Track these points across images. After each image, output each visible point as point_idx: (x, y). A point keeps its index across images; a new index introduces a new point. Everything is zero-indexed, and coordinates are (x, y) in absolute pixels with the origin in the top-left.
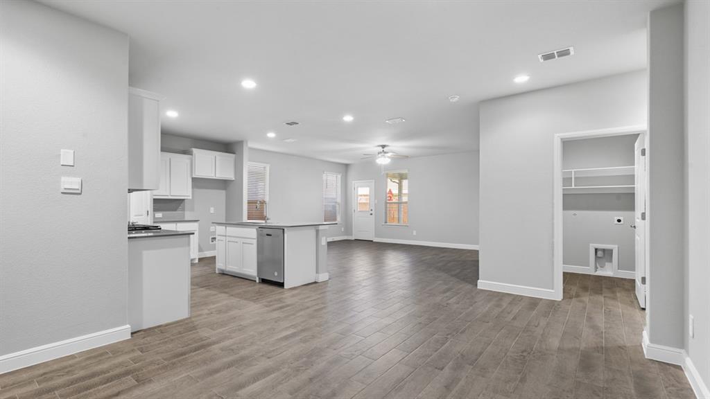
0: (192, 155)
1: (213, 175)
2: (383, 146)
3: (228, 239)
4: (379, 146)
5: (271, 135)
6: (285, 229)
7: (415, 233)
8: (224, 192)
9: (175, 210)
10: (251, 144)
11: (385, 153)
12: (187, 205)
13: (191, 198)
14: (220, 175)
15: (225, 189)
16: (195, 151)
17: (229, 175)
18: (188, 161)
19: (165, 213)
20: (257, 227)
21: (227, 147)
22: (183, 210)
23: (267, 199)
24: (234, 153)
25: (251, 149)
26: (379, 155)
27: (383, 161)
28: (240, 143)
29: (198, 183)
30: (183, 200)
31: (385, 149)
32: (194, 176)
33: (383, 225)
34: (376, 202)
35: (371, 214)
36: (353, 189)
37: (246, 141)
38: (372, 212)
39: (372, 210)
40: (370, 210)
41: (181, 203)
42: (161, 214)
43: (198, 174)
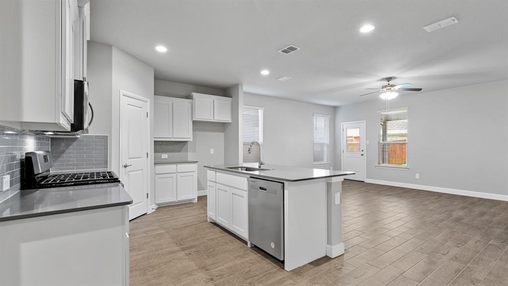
0: (192, 99)
1: (212, 119)
2: (389, 79)
3: (219, 186)
4: (383, 79)
5: (265, 72)
6: (286, 183)
7: (417, 176)
8: (222, 134)
9: (179, 151)
10: (246, 88)
11: (392, 86)
12: (189, 146)
13: (191, 140)
14: (218, 118)
15: (224, 131)
16: (195, 95)
17: (227, 118)
18: (189, 105)
19: (170, 154)
20: (249, 176)
21: (225, 91)
22: (187, 151)
23: (261, 141)
24: (231, 97)
25: (246, 93)
26: (385, 89)
27: (389, 96)
28: (236, 86)
29: (198, 125)
30: (187, 142)
31: (391, 82)
32: (194, 119)
33: (376, 166)
34: (368, 143)
35: (362, 155)
36: (342, 130)
37: (242, 84)
38: (363, 153)
39: (363, 151)
40: (361, 151)
41: (184, 145)
42: (167, 155)
43: (199, 117)
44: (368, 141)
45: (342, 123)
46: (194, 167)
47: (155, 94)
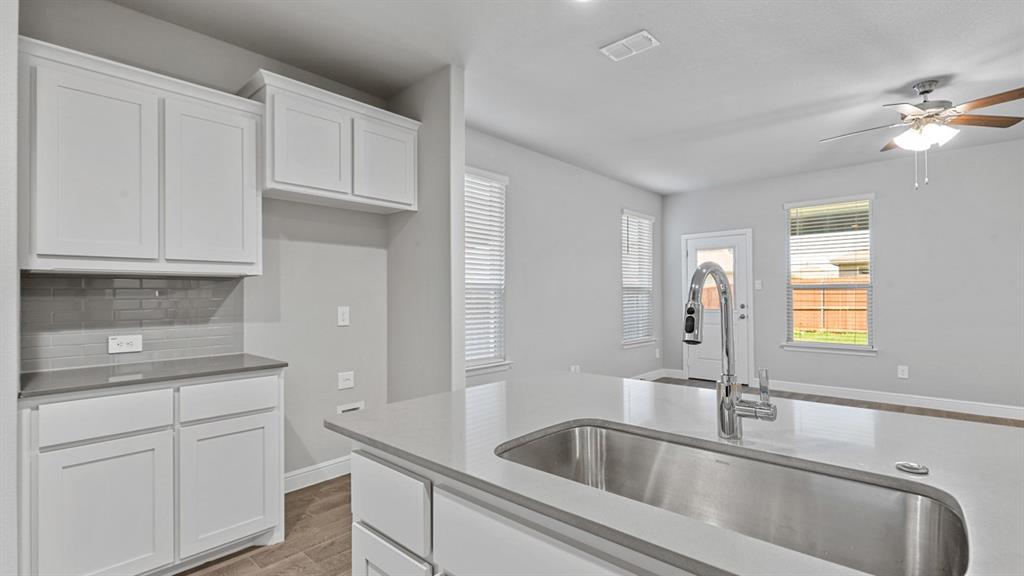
1: (350, 191)
2: (927, 86)
7: (903, 372)
8: (382, 254)
9: (204, 318)
12: (250, 295)
13: (257, 270)
14: (368, 190)
15: (386, 243)
16: (272, 81)
17: (403, 195)
18: (248, 125)
19: (157, 332)
22: (238, 317)
29: (284, 212)
30: (238, 279)
32: (270, 185)
33: (782, 347)
34: (758, 286)
35: (742, 317)
36: (684, 253)
37: (462, 68)
38: (743, 312)
39: (743, 307)
40: (739, 307)
41: (229, 292)
42: (139, 338)
43: (289, 177)
44: (758, 283)
45: (684, 237)
46: (270, 386)
47: (21, 32)
